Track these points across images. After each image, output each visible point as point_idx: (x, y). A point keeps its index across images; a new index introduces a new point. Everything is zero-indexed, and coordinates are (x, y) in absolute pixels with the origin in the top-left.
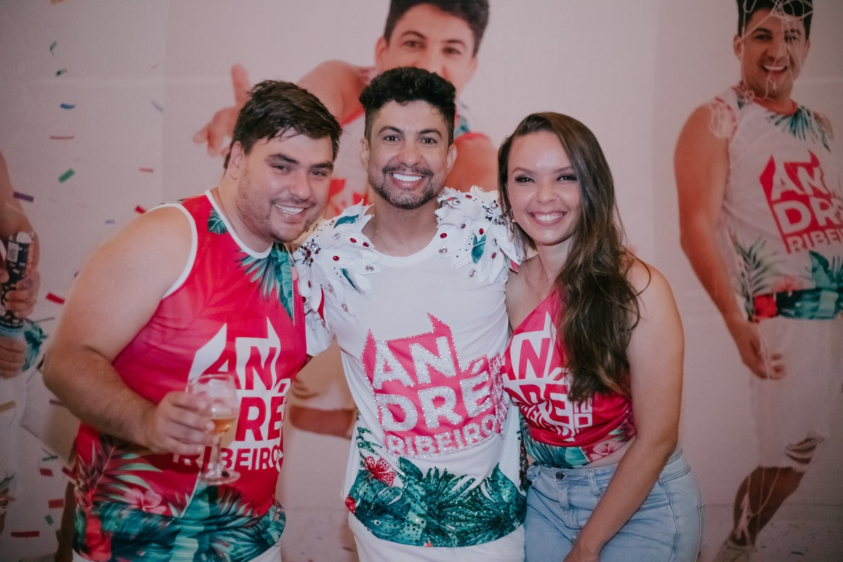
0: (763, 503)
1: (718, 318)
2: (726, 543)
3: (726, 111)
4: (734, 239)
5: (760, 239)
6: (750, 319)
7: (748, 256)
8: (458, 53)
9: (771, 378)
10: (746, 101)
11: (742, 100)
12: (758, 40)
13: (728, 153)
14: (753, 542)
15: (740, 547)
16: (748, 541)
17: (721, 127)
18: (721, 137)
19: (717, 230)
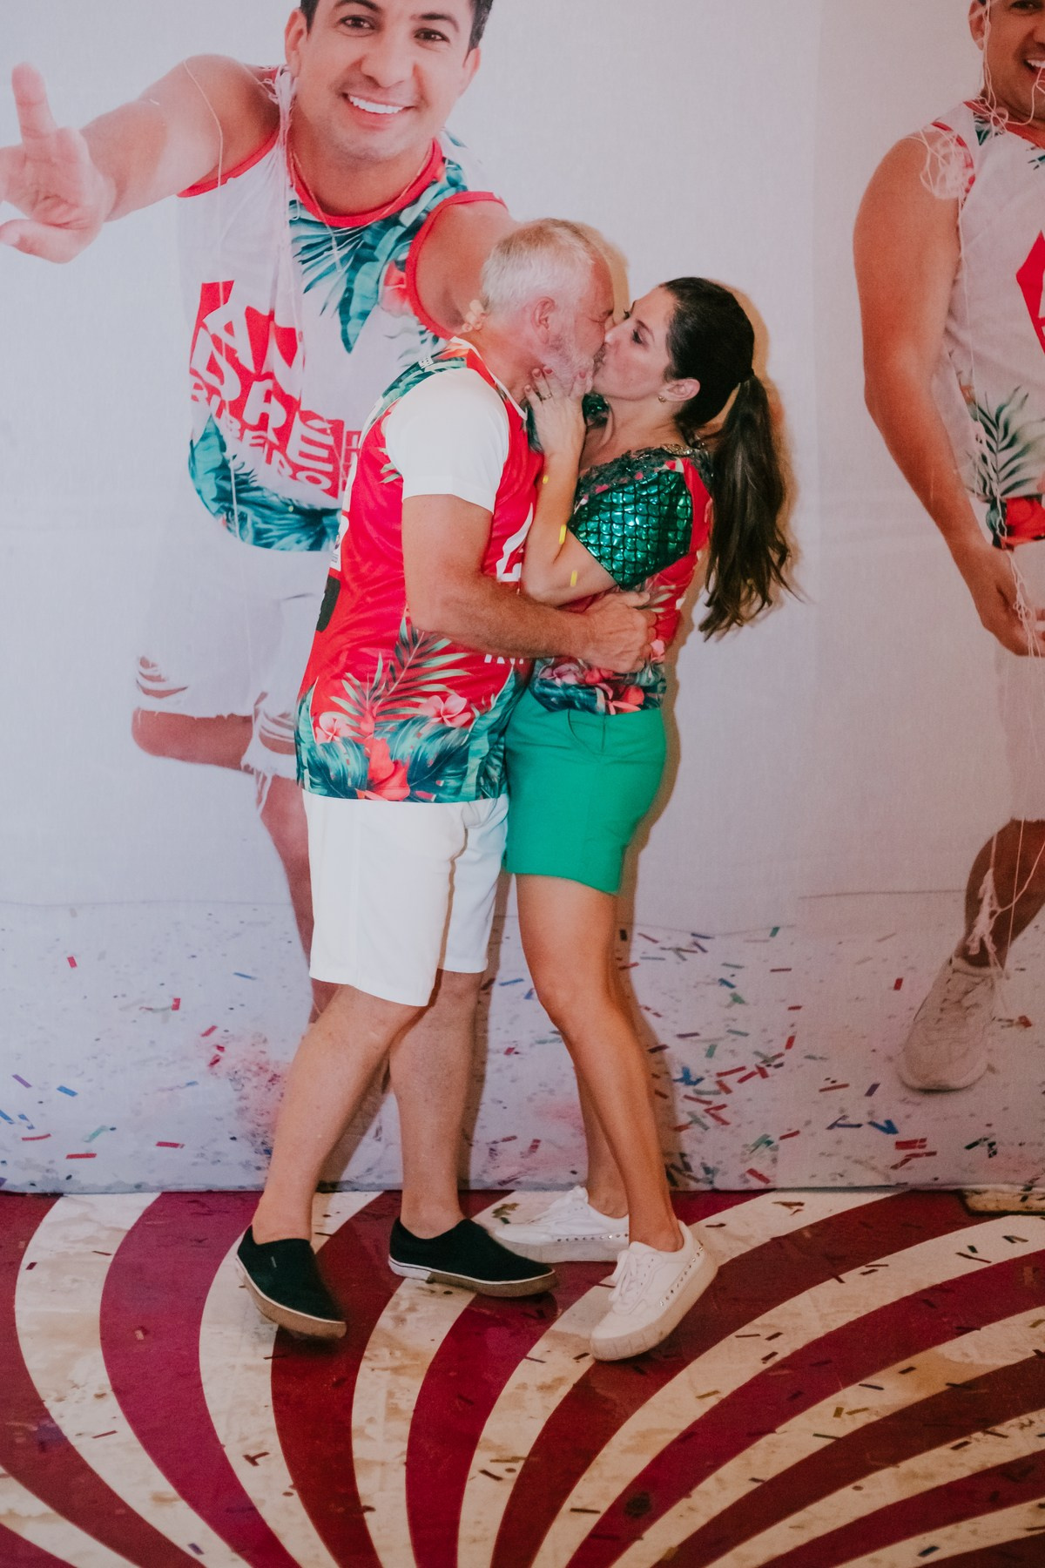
0: (1020, 887)
1: (937, 540)
2: (951, 961)
3: (954, 147)
4: (966, 389)
5: (1016, 390)
6: (997, 542)
7: (993, 423)
8: (444, 38)
9: (1036, 654)
10: (994, 129)
11: (986, 127)
12: (1016, 10)
13: (958, 229)
14: (1002, 962)
15: (976, 971)
16: (992, 958)
17: (944, 179)
18: (944, 197)
19: (934, 376)
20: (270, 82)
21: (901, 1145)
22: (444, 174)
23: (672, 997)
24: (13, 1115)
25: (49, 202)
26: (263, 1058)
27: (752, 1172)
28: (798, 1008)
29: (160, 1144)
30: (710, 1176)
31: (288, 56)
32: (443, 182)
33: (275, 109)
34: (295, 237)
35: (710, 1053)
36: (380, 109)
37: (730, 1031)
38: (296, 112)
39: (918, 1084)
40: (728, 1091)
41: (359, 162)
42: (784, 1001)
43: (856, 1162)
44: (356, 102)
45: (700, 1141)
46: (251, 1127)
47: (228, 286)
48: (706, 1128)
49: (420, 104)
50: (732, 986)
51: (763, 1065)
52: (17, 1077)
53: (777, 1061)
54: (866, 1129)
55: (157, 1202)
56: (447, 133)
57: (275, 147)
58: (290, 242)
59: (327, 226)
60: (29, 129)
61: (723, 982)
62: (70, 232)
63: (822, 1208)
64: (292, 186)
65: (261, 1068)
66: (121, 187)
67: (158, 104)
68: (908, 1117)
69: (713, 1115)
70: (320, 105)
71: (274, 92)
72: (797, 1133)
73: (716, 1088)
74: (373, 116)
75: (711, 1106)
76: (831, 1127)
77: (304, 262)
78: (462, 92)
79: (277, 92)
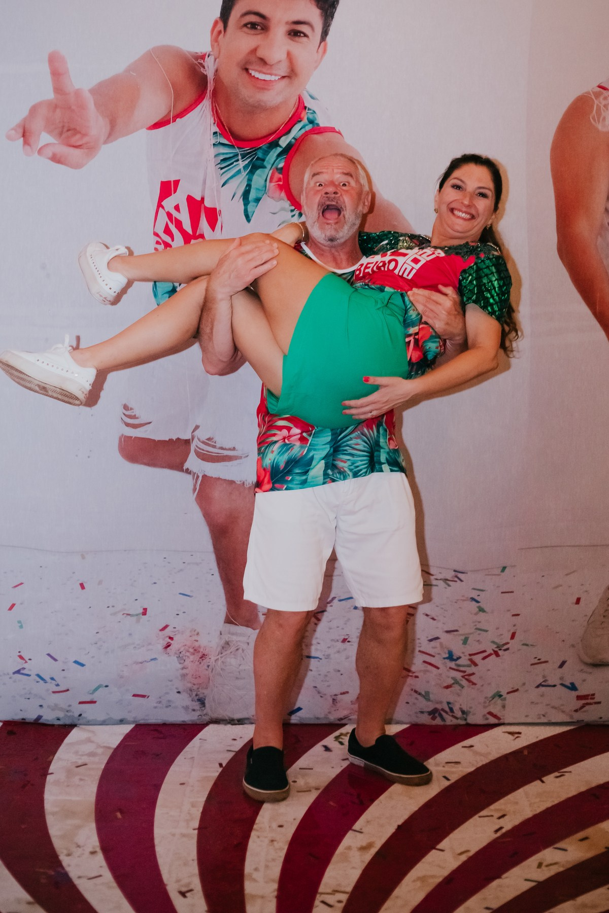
17: (604, 119)
18: (605, 130)
19: (599, 237)
20: (202, 62)
21: (579, 698)
22: (305, 116)
23: (442, 608)
24: (47, 679)
25: (69, 133)
26: (197, 644)
27: (490, 713)
28: (518, 615)
29: (134, 695)
30: (465, 716)
31: (212, 46)
32: (305, 121)
33: (204, 78)
34: (217, 153)
35: (465, 641)
36: (268, 78)
37: (476, 629)
38: (217, 79)
39: (589, 661)
40: (476, 665)
41: (255, 109)
42: (509, 611)
43: (553, 707)
44: (253, 73)
45: (459, 695)
46: (189, 685)
47: (177, 183)
48: (463, 687)
49: (291, 75)
50: (478, 602)
51: (496, 649)
52: (49, 655)
53: (505, 647)
54: (559, 687)
55: (132, 731)
56: (307, 92)
57: (205, 100)
58: (213, 156)
59: (236, 147)
60: (59, 89)
61: (473, 599)
62: (82, 150)
63: (532, 735)
64: (215, 123)
65: (195, 650)
66: (113, 124)
67: (135, 74)
68: (584, 680)
69: (467, 680)
70: (232, 75)
71: (204, 67)
72: (517, 690)
73: (469, 663)
74: (263, 82)
75: (465, 674)
76: (538, 687)
77: (222, 169)
78: (316, 68)
79: (206, 67)
